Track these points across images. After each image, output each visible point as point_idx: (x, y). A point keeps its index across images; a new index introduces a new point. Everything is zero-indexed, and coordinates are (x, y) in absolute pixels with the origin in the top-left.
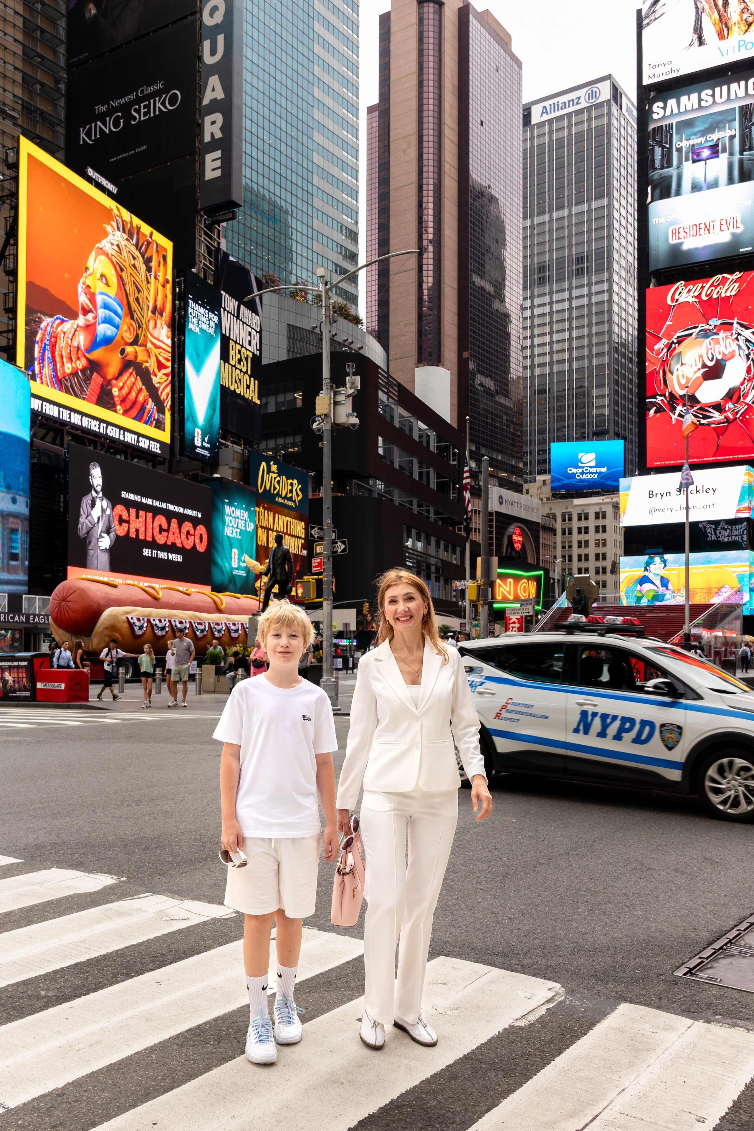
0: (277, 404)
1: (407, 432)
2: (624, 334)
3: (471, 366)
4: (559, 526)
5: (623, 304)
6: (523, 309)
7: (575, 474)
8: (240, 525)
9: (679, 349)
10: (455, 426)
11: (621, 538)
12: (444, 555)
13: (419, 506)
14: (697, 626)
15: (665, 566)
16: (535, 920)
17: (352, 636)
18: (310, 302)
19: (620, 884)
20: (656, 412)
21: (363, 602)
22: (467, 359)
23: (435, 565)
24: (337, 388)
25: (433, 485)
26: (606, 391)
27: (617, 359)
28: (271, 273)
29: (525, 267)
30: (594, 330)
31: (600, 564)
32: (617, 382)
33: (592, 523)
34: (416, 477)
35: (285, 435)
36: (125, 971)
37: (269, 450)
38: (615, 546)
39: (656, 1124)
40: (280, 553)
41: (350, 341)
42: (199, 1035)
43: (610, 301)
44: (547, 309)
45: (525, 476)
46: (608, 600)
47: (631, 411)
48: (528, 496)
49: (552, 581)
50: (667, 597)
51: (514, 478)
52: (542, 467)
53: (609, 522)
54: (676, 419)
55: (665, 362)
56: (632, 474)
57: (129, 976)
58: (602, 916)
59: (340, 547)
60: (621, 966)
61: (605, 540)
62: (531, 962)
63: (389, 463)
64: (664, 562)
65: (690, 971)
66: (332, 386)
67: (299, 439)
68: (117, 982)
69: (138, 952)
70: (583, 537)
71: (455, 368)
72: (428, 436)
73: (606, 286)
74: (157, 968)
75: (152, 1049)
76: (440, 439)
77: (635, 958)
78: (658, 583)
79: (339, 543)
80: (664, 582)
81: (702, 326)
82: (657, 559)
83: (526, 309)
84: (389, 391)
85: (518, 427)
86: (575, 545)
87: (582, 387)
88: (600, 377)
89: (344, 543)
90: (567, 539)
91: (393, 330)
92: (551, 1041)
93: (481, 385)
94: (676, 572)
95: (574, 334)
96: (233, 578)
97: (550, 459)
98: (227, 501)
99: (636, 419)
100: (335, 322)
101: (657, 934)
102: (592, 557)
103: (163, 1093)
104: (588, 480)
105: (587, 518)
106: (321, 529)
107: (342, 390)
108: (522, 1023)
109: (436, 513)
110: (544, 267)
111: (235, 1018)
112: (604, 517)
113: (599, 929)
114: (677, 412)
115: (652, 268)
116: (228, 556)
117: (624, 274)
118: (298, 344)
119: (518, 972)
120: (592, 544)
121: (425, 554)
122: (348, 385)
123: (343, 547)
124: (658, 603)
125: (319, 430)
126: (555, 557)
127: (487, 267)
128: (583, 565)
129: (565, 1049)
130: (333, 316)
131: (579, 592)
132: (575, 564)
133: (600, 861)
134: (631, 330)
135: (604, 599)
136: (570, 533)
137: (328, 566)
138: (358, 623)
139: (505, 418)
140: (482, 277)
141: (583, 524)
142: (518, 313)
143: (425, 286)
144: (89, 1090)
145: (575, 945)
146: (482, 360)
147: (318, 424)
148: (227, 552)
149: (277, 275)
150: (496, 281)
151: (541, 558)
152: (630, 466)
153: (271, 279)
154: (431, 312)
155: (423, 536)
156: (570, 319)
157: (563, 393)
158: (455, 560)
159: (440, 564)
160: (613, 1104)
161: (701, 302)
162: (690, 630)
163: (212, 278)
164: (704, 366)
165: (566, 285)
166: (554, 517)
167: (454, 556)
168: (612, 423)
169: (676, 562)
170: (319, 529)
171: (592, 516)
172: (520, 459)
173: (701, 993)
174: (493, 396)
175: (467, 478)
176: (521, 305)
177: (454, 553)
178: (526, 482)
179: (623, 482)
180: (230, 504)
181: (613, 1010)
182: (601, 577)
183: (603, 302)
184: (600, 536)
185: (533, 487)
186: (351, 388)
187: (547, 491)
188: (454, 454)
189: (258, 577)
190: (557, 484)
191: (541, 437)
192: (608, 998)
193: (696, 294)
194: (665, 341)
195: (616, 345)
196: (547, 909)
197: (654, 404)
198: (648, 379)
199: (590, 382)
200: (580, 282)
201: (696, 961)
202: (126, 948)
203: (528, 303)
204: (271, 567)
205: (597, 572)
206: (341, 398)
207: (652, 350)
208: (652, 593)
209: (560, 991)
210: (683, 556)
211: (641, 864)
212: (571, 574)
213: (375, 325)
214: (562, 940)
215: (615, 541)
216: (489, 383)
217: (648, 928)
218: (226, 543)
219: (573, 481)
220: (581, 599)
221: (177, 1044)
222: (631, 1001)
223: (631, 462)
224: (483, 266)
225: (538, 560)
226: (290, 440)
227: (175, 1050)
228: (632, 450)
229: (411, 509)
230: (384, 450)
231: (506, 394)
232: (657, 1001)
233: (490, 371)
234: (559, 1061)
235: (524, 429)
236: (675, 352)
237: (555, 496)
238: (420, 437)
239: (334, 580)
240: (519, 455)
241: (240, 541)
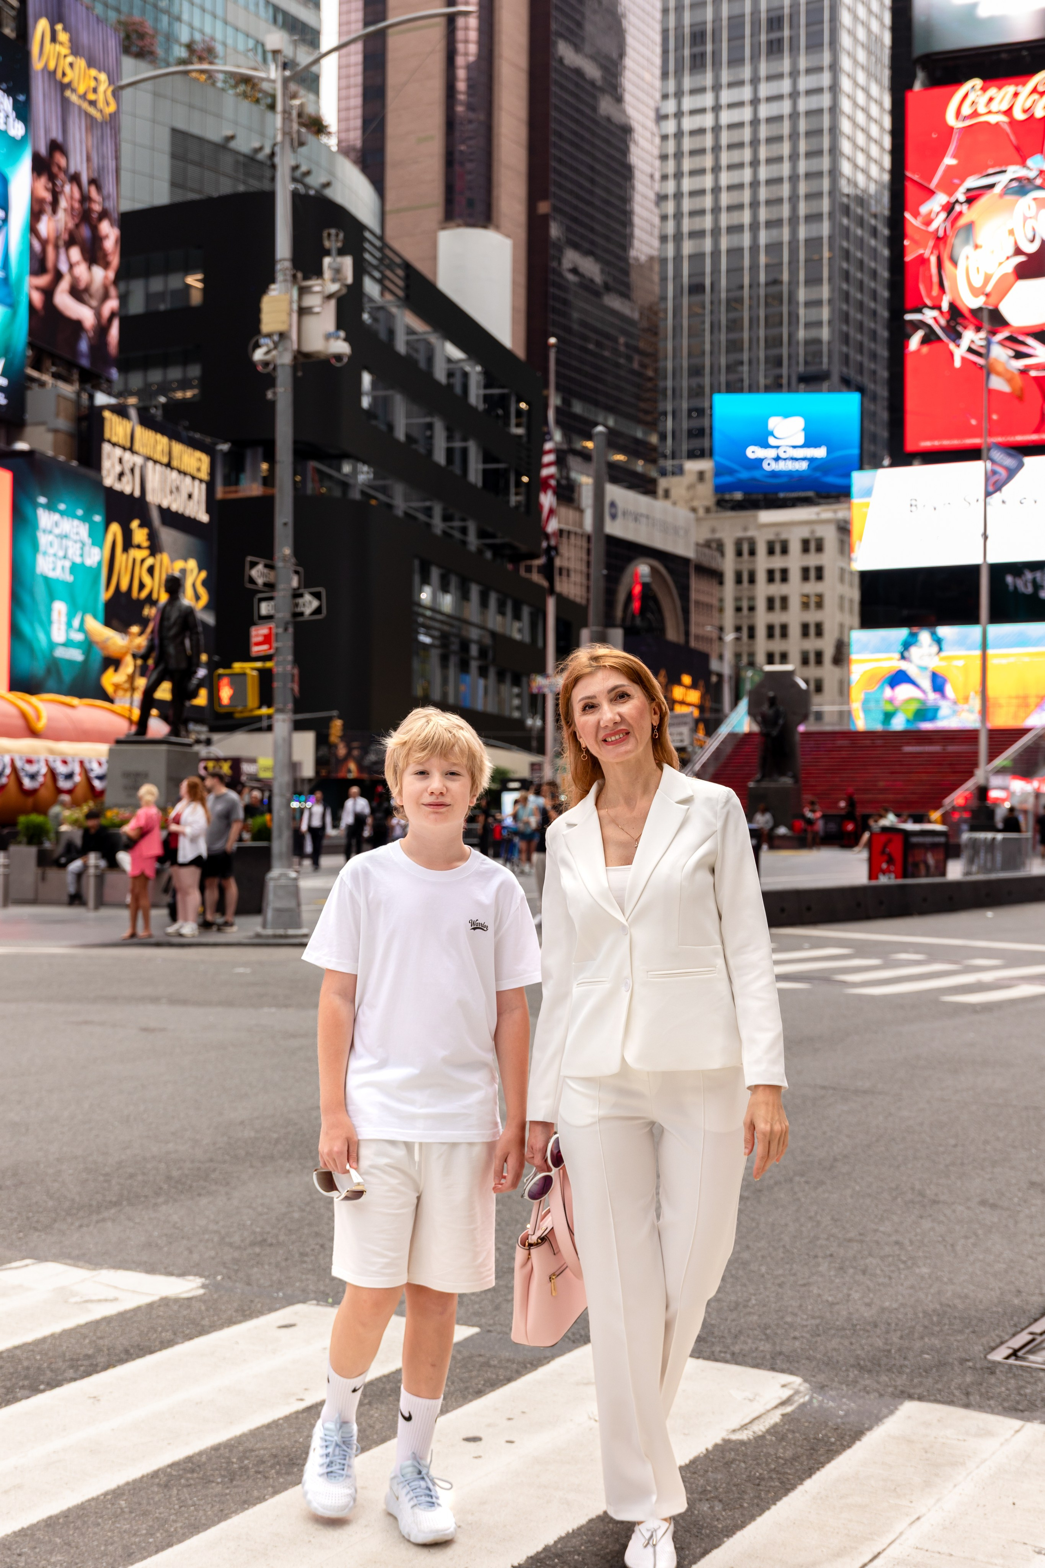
0: (149, 297)
1: (422, 365)
2: (861, 179)
3: (555, 231)
4: (728, 565)
5: (861, 118)
6: (661, 117)
7: (760, 461)
8: (70, 553)
9: (969, 214)
10: (520, 353)
11: (855, 594)
12: (495, 621)
13: (446, 518)
14: (1001, 771)
15: (940, 650)
16: (745, 1285)
17: (306, 788)
18: (220, 84)
19: (886, 1227)
20: (925, 341)
21: (330, 719)
22: (545, 218)
23: (479, 643)
24: (306, 278)
25: (475, 475)
26: (825, 292)
27: (847, 229)
28: (137, 17)
29: (665, 32)
30: (803, 167)
31: (812, 644)
32: (846, 276)
33: (795, 561)
34: (440, 457)
35: (165, 363)
36: (26, 1383)
37: (131, 394)
38: (841, 608)
39: (974, 1559)
40: (174, 615)
41: (304, 168)
42: (193, 1471)
43: (834, 109)
44: (707, 121)
45: (662, 462)
46: (827, 718)
47: (874, 335)
48: (667, 504)
49: (714, 679)
50: (942, 712)
51: (640, 466)
52: (696, 443)
53: (829, 559)
54: (964, 359)
55: (940, 240)
56: (877, 464)
57: (35, 1390)
58: (860, 1277)
59: (309, 604)
60: (900, 1350)
61: (820, 596)
62: (746, 1348)
63: (383, 427)
64: (939, 641)
65: (1015, 1354)
66: (294, 276)
67: (195, 371)
68: (16, 1400)
69: (40, 1353)
70: (777, 589)
71: (522, 233)
72: (465, 375)
73: (825, 79)
74: (82, 1377)
75: (117, 1493)
76: (489, 380)
77: (922, 1338)
78: (926, 684)
79: (308, 597)
80: (938, 683)
81: (1014, 171)
82: (924, 636)
83: (666, 117)
84: (384, 277)
85: (647, 361)
86: (761, 605)
87: (777, 282)
88: (813, 263)
89: (317, 596)
90: (746, 594)
91: (394, 150)
92: (795, 1458)
93: (575, 271)
94: (960, 663)
95: (763, 173)
96: (54, 666)
97: (711, 428)
98: (42, 500)
99: (883, 353)
100: (302, 144)
101: (957, 1301)
102: (795, 631)
103: (157, 1552)
104: (789, 474)
105: (785, 551)
106: (270, 567)
107: (316, 285)
108: (744, 1436)
109: (482, 534)
110: (703, 34)
111: (249, 1445)
112: (820, 548)
113: (856, 1296)
114: (965, 343)
115: (919, 49)
116: (44, 618)
117: (861, 56)
118: (193, 171)
119: (726, 1361)
120: (795, 603)
121: (457, 619)
122: (327, 274)
123: (315, 604)
124: (927, 726)
125: (266, 364)
126: (721, 629)
127: (589, 28)
128: (777, 646)
129: (818, 1469)
130: (299, 132)
131: (772, 702)
132: (762, 645)
133: (849, 1192)
134: (874, 171)
135: (819, 716)
136: (752, 580)
137: (285, 643)
138: (320, 762)
139: (622, 340)
140: (578, 49)
141: (777, 562)
142: (651, 124)
143: (460, 61)
144: (25, 1553)
145: (818, 1321)
146: (575, 220)
147: (267, 353)
148: (42, 608)
149: (149, 23)
150: (608, 58)
151: (693, 630)
152: (872, 448)
153: (137, 32)
154: (472, 115)
155: (454, 581)
156: (755, 143)
157: (737, 294)
158: (518, 631)
159: (488, 641)
160: (904, 1537)
161: (1013, 122)
162: (987, 779)
163: (12, 24)
164: (1018, 252)
165: (746, 72)
166: (720, 547)
167: (517, 625)
168: (836, 358)
169: (961, 643)
170: (266, 566)
171: (795, 547)
172: (652, 425)
173: (1035, 1383)
174: (597, 294)
175: (549, 465)
176: (657, 110)
177: (517, 617)
178: (664, 473)
179: (859, 479)
180: (51, 507)
181: (892, 1412)
182: (813, 672)
183: (820, 111)
184: (812, 587)
185: (677, 485)
186: (334, 280)
187: (706, 494)
188: (519, 412)
189: (113, 662)
190: (726, 479)
191: (695, 381)
192: (881, 1395)
193: (1005, 107)
194: (941, 199)
195: (845, 200)
196: (763, 1269)
197: (921, 324)
198: (910, 272)
199: (793, 272)
200: (775, 68)
201: (1023, 1338)
202: (16, 1348)
203: (670, 107)
204: (157, 642)
205: (805, 661)
206: (311, 301)
207: (916, 214)
208: (913, 707)
209: (802, 1389)
210: (974, 632)
211: (922, 1194)
212: (751, 664)
213: (355, 137)
214: (795, 1315)
215: (842, 598)
216: (591, 268)
217: (939, 1293)
218: (40, 591)
219: (757, 474)
220: (777, 715)
221: (159, 1485)
222: (920, 1398)
223: (874, 438)
224: (579, 25)
225: (687, 633)
226: (175, 373)
227: (157, 1493)
228: (874, 414)
229: (428, 526)
230: (375, 399)
231: (625, 291)
232: (963, 1397)
233: (592, 243)
234: (811, 1485)
235: (661, 364)
236: (962, 221)
237: (723, 503)
238: (450, 375)
239: (296, 671)
240: (649, 418)
241: (70, 586)
